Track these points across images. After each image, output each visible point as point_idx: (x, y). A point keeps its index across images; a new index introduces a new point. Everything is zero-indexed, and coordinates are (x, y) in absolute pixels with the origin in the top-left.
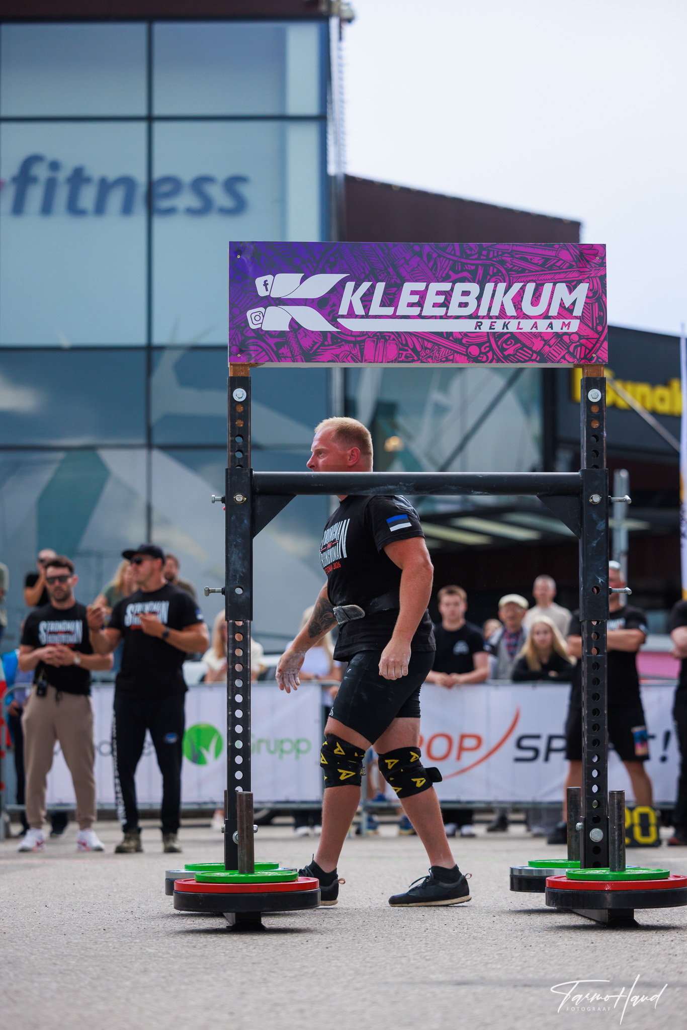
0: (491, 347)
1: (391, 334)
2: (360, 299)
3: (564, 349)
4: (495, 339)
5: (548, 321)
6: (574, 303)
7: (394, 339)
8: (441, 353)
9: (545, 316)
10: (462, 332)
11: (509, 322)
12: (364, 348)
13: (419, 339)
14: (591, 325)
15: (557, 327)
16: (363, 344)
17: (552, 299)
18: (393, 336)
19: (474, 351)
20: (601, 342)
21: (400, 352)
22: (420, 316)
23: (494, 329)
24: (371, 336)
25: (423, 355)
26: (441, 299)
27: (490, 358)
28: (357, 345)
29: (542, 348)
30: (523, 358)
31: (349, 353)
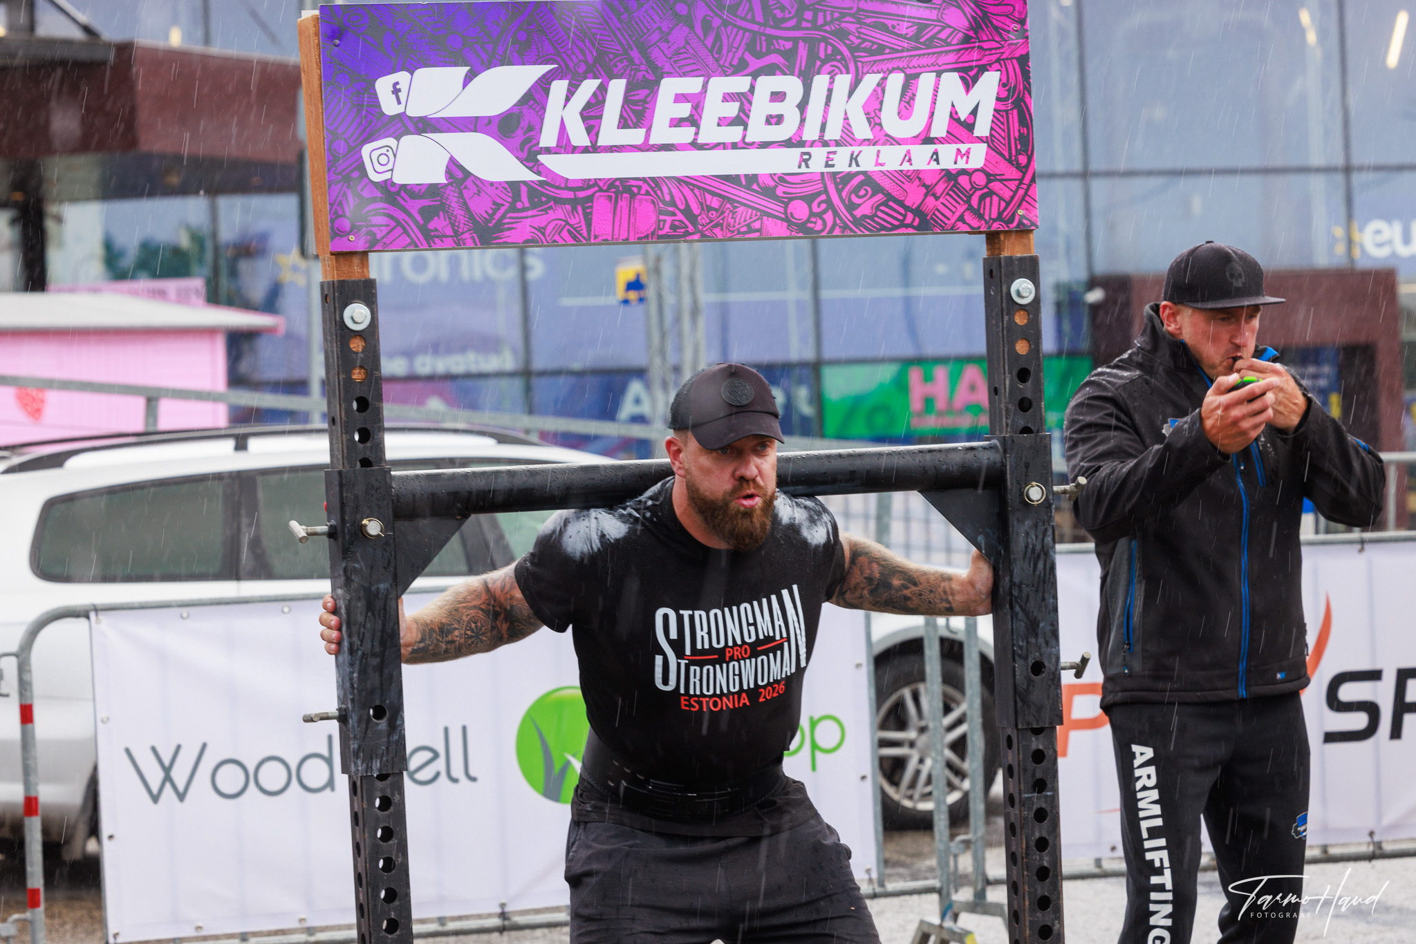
0: (829, 201)
1: (640, 183)
2: (581, 114)
3: (962, 202)
4: (837, 189)
5: (930, 148)
6: (974, 112)
7: (647, 193)
8: (739, 217)
9: (926, 138)
10: (775, 174)
11: (860, 152)
12: (591, 213)
13: (696, 191)
14: (1006, 154)
15: (948, 157)
16: (590, 204)
17: (935, 103)
18: (645, 187)
19: (800, 210)
20: (1025, 186)
21: (662, 217)
22: (695, 145)
23: (833, 166)
24: (604, 188)
25: (704, 222)
26: (732, 109)
27: (830, 223)
28: (580, 209)
29: (924, 200)
30: (891, 224)
31: (563, 223)
